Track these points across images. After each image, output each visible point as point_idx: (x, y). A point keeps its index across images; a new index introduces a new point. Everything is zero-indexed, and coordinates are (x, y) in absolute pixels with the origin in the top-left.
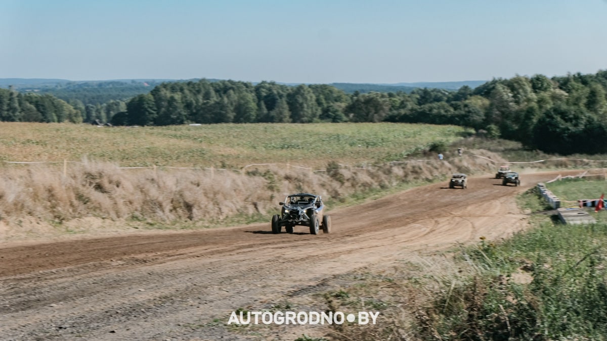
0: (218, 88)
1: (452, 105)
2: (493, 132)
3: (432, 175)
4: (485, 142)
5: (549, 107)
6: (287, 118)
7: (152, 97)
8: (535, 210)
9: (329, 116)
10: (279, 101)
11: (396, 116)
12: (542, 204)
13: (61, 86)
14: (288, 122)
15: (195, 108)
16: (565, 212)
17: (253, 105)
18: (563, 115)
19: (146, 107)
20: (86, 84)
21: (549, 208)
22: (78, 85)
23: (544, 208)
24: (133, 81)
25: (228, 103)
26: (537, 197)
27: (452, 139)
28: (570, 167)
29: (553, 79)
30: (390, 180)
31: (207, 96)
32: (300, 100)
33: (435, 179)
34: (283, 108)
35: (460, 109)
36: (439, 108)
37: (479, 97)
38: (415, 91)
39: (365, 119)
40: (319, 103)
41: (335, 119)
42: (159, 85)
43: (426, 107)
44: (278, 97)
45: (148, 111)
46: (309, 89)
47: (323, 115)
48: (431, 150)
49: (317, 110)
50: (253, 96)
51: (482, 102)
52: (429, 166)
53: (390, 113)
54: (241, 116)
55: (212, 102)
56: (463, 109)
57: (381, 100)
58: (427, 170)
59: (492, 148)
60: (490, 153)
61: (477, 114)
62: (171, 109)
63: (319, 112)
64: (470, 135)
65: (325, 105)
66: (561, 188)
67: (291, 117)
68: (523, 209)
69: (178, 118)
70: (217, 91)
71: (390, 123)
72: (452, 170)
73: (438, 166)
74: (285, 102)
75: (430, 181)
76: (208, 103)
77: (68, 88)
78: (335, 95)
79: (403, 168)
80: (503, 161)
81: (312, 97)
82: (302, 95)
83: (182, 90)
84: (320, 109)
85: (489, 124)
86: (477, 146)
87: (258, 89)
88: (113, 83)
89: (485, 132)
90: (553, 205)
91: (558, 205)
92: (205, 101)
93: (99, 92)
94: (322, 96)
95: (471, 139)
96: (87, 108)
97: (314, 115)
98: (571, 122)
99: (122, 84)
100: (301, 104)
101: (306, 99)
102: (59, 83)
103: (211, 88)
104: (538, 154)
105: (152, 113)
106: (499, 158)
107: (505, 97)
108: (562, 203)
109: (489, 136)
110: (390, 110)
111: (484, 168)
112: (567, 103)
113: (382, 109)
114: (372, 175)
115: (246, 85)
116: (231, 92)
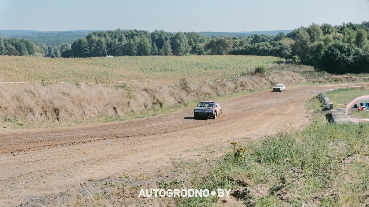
0: (127, 35)
1: (271, 44)
2: (297, 60)
3: (254, 88)
4: (291, 67)
5: (331, 44)
6: (170, 53)
7: (87, 41)
8: (316, 110)
9: (195, 51)
10: (165, 42)
11: (236, 51)
12: (321, 106)
13: (35, 35)
14: (170, 55)
15: (113, 47)
16: (335, 111)
17: (149, 45)
18: (340, 49)
19: (83, 46)
20: (50, 33)
21: (326, 109)
22: (45, 34)
23: (323, 109)
24: (79, 31)
25: (133, 44)
26: (319, 101)
27: (270, 65)
28: (343, 81)
29: (335, 27)
30: (225, 91)
31: (120, 40)
32: (178, 42)
33: (255, 90)
34: (167, 47)
35: (276, 46)
36: (263, 46)
37: (288, 38)
38: (250, 36)
39: (217, 53)
40: (190, 43)
41: (200, 53)
42: (91, 33)
43: (256, 45)
44: (165, 40)
45: (84, 49)
46: (184, 35)
47: (192, 51)
48: (255, 72)
49: (188, 48)
50: (150, 40)
51: (290, 41)
52: (252, 82)
53: (233, 49)
54: (142, 51)
55: (123, 43)
56: (278, 46)
57: (227, 41)
58: (250, 84)
59: (295, 70)
60: (293, 73)
61: (287, 49)
62: (98, 47)
63: (190, 49)
64: (282, 62)
65: (194, 45)
66: (336, 95)
67: (172, 52)
68: (308, 109)
69: (102, 53)
70: (127, 37)
71: (232, 55)
72: (267, 84)
73: (258, 82)
74: (169, 43)
75: (252, 91)
76: (121, 44)
77: (39, 36)
78: (200, 39)
79: (235, 83)
80: (302, 78)
81: (186, 40)
82: (179, 39)
83: (105, 36)
84: (190, 47)
85: (294, 55)
86: (285, 69)
87: (153, 35)
88: (66, 32)
89: (291, 60)
90: (328, 107)
91: (331, 107)
92: (119, 43)
93: (58, 38)
94: (192, 39)
95: (282, 65)
96: (49, 48)
97: (187, 51)
98: (345, 53)
99: (72, 33)
100: (179, 45)
101: (182, 41)
102: (34, 33)
103: (123, 34)
104: (324, 74)
105: (87, 51)
106: (299, 76)
107: (305, 38)
108: (334, 106)
109: (294, 63)
110: (233, 47)
111: (288, 83)
112: (343, 41)
113: (228, 46)
114: (212, 88)
115: (145, 33)
116: (135, 37)
